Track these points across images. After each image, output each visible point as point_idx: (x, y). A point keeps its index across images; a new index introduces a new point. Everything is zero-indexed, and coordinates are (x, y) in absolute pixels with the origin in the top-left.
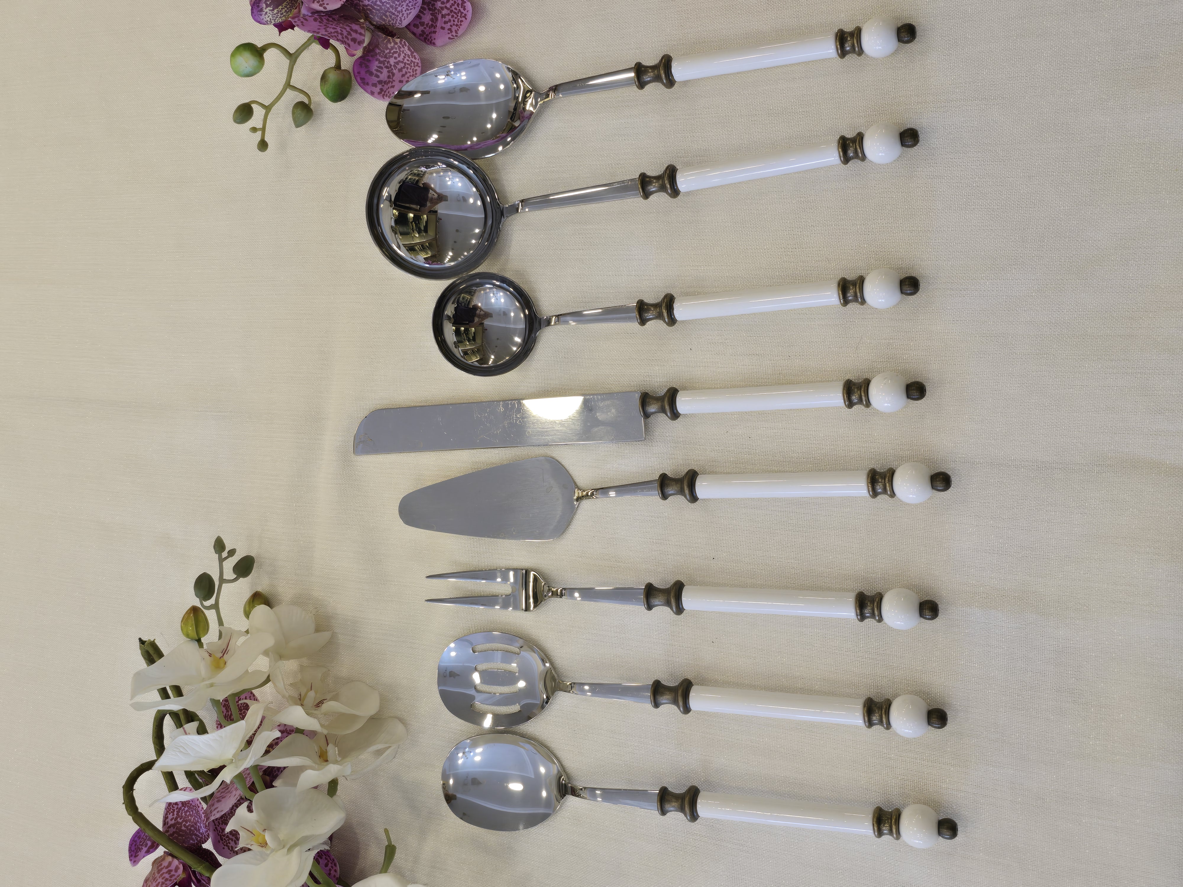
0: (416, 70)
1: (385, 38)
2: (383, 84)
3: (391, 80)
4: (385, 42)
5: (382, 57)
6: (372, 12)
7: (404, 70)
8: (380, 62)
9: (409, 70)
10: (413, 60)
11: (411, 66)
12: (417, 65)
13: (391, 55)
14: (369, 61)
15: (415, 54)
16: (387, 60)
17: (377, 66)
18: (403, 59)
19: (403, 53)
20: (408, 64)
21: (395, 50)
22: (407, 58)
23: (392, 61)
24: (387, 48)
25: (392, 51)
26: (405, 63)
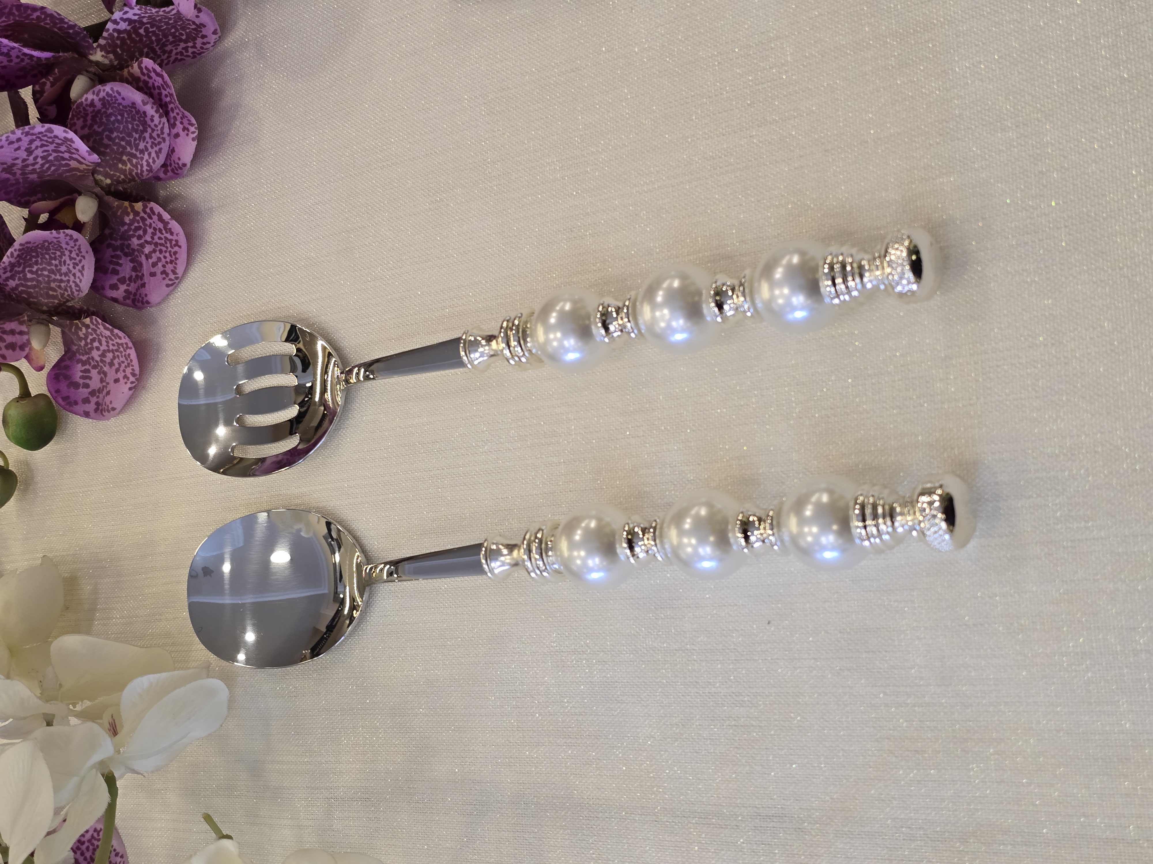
0: (129, 355)
1: (72, 325)
2: (97, 394)
3: (104, 384)
4: (73, 330)
5: (83, 355)
6: (30, 294)
7: (116, 362)
8: (84, 363)
9: (121, 359)
10: (118, 341)
11: (121, 352)
12: (127, 347)
13: (90, 346)
14: (67, 367)
15: (116, 331)
16: (90, 356)
17: (81, 371)
18: (108, 346)
19: (102, 337)
20: (117, 351)
21: (91, 337)
22: (111, 342)
23: (95, 354)
24: (80, 339)
25: (89, 341)
26: (113, 351)
